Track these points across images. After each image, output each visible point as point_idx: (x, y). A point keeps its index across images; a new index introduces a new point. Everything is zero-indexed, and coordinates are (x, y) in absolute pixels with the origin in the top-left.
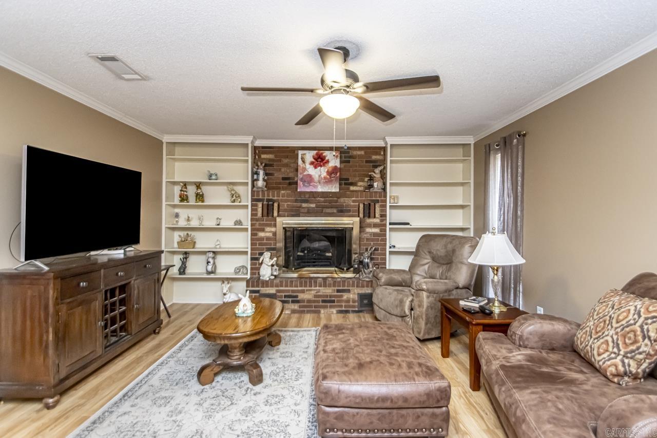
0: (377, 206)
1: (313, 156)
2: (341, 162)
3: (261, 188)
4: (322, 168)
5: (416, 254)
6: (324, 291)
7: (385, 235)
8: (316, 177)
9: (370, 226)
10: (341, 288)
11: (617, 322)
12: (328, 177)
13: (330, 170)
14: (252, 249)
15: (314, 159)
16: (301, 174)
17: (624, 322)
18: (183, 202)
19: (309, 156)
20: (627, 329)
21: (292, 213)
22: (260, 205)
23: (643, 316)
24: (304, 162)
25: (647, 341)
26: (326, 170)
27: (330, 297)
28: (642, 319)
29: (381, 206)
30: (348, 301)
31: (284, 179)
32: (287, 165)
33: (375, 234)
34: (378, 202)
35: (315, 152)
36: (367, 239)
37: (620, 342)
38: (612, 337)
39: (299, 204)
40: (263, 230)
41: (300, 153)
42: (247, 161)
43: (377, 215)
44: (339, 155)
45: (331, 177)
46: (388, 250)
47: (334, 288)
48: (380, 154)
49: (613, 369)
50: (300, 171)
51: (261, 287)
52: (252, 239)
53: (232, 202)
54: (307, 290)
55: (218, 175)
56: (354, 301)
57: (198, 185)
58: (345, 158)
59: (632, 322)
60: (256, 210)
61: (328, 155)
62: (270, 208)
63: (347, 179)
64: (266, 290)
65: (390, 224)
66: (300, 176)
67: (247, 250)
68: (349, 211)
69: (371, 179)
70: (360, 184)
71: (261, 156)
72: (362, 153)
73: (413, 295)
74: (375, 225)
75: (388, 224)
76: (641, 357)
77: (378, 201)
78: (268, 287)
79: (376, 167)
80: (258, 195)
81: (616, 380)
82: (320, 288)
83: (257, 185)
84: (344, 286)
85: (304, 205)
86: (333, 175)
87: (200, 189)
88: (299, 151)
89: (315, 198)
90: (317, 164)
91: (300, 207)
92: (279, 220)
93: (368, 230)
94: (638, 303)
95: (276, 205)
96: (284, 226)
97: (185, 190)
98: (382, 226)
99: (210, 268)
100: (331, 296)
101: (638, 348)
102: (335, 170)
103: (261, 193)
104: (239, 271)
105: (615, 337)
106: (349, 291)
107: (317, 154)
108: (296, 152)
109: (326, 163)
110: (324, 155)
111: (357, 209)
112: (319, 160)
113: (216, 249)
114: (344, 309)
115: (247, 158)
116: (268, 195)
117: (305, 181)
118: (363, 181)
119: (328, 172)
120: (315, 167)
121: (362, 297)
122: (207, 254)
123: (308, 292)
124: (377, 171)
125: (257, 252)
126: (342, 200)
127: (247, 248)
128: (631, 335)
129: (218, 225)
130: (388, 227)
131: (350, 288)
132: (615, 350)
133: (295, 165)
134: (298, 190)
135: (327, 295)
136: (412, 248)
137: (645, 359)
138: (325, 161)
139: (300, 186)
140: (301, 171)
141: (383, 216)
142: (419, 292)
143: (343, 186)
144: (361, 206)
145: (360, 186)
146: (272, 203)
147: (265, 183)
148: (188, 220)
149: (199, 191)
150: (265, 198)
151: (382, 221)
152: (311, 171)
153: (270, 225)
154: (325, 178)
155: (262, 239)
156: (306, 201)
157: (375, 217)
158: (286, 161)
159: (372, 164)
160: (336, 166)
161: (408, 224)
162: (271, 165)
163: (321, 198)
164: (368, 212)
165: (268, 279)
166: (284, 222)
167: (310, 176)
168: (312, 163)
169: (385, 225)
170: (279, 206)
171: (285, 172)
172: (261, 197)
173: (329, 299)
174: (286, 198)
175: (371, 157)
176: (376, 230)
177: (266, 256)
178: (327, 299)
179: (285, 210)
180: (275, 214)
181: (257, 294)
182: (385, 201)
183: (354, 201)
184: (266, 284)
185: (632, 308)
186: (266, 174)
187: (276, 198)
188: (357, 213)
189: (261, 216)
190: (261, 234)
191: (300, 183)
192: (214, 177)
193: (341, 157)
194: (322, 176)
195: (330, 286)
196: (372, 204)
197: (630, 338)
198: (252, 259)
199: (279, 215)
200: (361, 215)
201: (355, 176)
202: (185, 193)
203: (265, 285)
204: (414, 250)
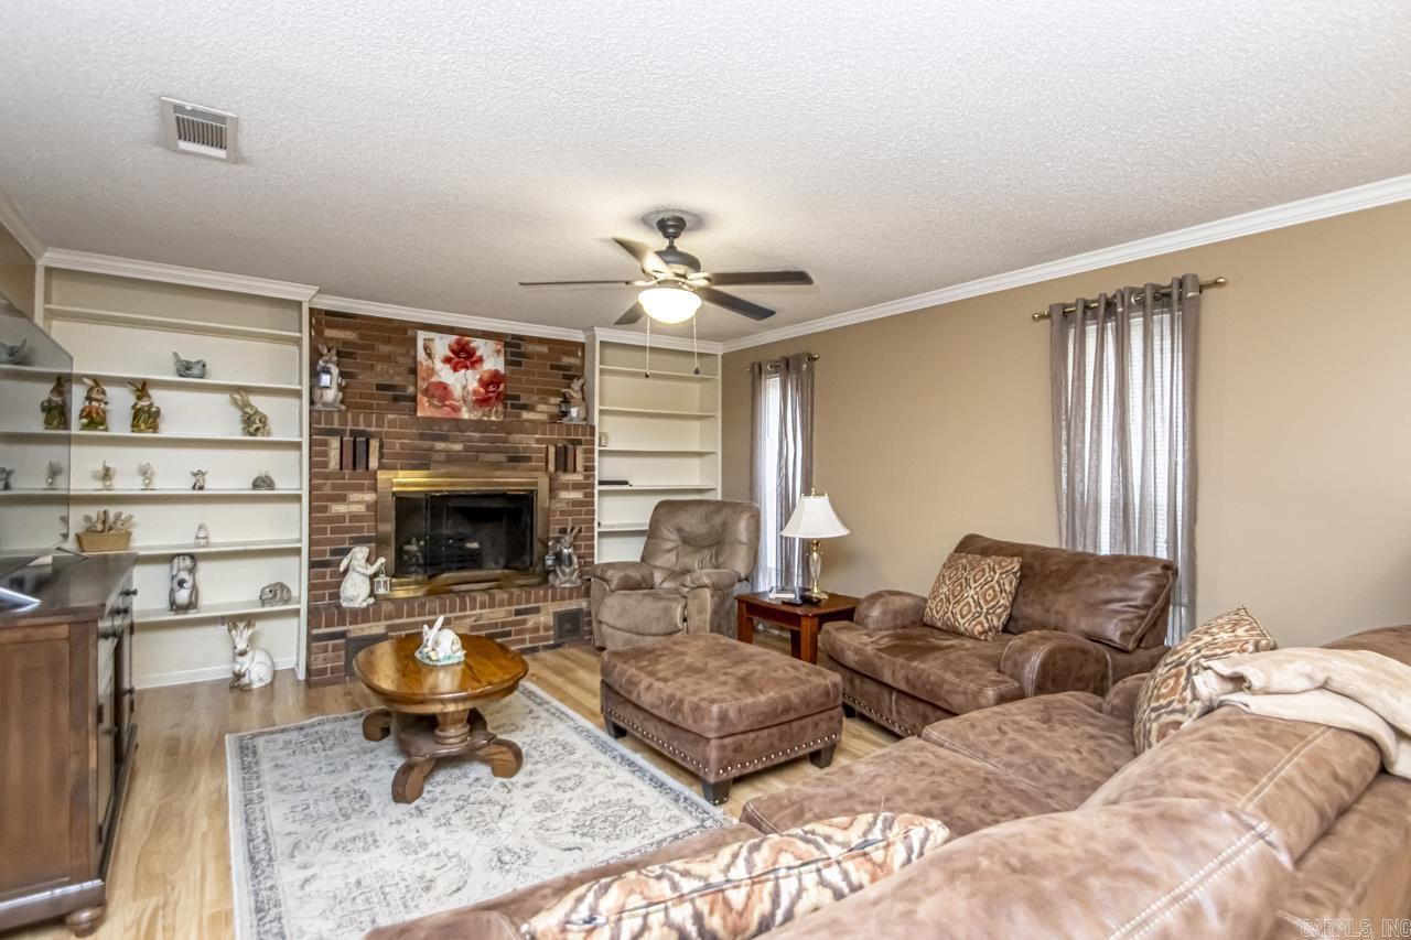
0: (579, 450)
1: (450, 346)
2: (508, 363)
3: (332, 404)
4: (470, 371)
5: (652, 534)
6: (491, 616)
7: (592, 504)
8: (457, 391)
9: (566, 487)
10: (522, 607)
11: (975, 582)
12: (482, 390)
13: (486, 376)
14: (311, 543)
15: (453, 351)
16: (424, 380)
17: (981, 581)
18: (95, 429)
19: (442, 345)
20: (986, 587)
21: (413, 462)
22: (335, 443)
23: (998, 572)
24: (429, 355)
25: (1004, 594)
26: (478, 377)
27: (502, 627)
28: (998, 575)
29: (585, 451)
30: (536, 630)
31: (381, 387)
32: (387, 358)
33: (575, 503)
34: (581, 444)
35: (454, 338)
36: (563, 513)
37: (981, 601)
38: (972, 597)
39: (428, 444)
40: (343, 499)
41: (422, 336)
42: (298, 342)
43: (579, 467)
44: (503, 350)
45: (487, 392)
46: (597, 530)
47: (509, 608)
48: (575, 355)
49: (979, 628)
50: (421, 373)
51: (350, 624)
52: (311, 521)
53: (251, 435)
54: (456, 618)
55: (207, 367)
56: (547, 629)
57: (142, 388)
58: (512, 356)
59: (989, 579)
60: (325, 454)
61: (482, 347)
62: (361, 449)
63: (517, 398)
64: (362, 629)
65: (601, 483)
66: (423, 385)
67: (298, 545)
68: (528, 459)
69: (566, 400)
70: (541, 407)
71: (323, 332)
72: (544, 349)
73: (685, 597)
74: (576, 486)
75: (596, 482)
76: (999, 610)
77: (579, 442)
78: (368, 621)
79: (571, 378)
80: (329, 420)
81: (983, 638)
82: (483, 611)
83: (321, 396)
84: (528, 601)
85: (440, 445)
86: (491, 388)
87: (149, 396)
88: (419, 332)
89: (462, 432)
90: (458, 363)
91: (431, 449)
92: (382, 475)
93: (564, 495)
94: (989, 561)
95: (374, 444)
96: (395, 489)
97: (100, 397)
98: (586, 487)
99: (183, 596)
100: (504, 624)
101: (998, 602)
102: (494, 380)
103: (336, 416)
104: (275, 596)
105: (976, 597)
106: (537, 610)
107: (458, 343)
108: (409, 333)
109: (477, 362)
110: (473, 345)
111: (543, 455)
112: (463, 356)
113: (200, 547)
114: (528, 645)
115: (298, 335)
116: (356, 422)
117: (433, 397)
118: (546, 402)
119: (481, 382)
120: (455, 369)
121: (561, 618)
122: (176, 560)
123: (458, 622)
124: (576, 385)
125: (328, 548)
126: (516, 437)
127: (300, 541)
128: (991, 592)
129: (201, 488)
130: (597, 488)
131: (540, 605)
132: (978, 609)
133: (409, 362)
134: (419, 414)
135: (497, 623)
136: (644, 525)
137: (1004, 611)
138: (474, 359)
139: (423, 407)
140: (425, 375)
141: (589, 469)
142: (699, 590)
143: (509, 409)
144: (552, 450)
145: (542, 412)
146: (364, 439)
147: (341, 395)
148: (107, 474)
149: (144, 403)
150: (348, 428)
151: (586, 477)
152: (445, 374)
153: (361, 489)
154: (475, 392)
155: (341, 518)
156: (444, 438)
157: (575, 471)
158: (384, 349)
159: (561, 372)
160: (497, 372)
161: (626, 483)
162: (350, 355)
163: (474, 432)
164: (564, 461)
165: (365, 605)
166: (394, 480)
167: (444, 387)
168: (447, 360)
169: (592, 486)
170: (381, 447)
171: (383, 373)
172: (336, 426)
173: (499, 630)
174: (398, 430)
175: (559, 359)
176: (578, 495)
177: (359, 556)
178: (495, 631)
179: (396, 456)
180: (374, 463)
181: (343, 641)
182: (592, 443)
183: (539, 441)
184: (360, 615)
185: (986, 567)
186: (342, 374)
187: (373, 429)
188: (543, 464)
189: (338, 467)
190: (338, 508)
191: (423, 400)
192: (196, 371)
193: (506, 353)
194: (470, 388)
195: (502, 604)
196: (570, 447)
197: (989, 595)
198: (312, 565)
199: (382, 467)
200: (552, 468)
201: (531, 391)
202: (103, 406)
203: (359, 620)
204: (647, 528)
